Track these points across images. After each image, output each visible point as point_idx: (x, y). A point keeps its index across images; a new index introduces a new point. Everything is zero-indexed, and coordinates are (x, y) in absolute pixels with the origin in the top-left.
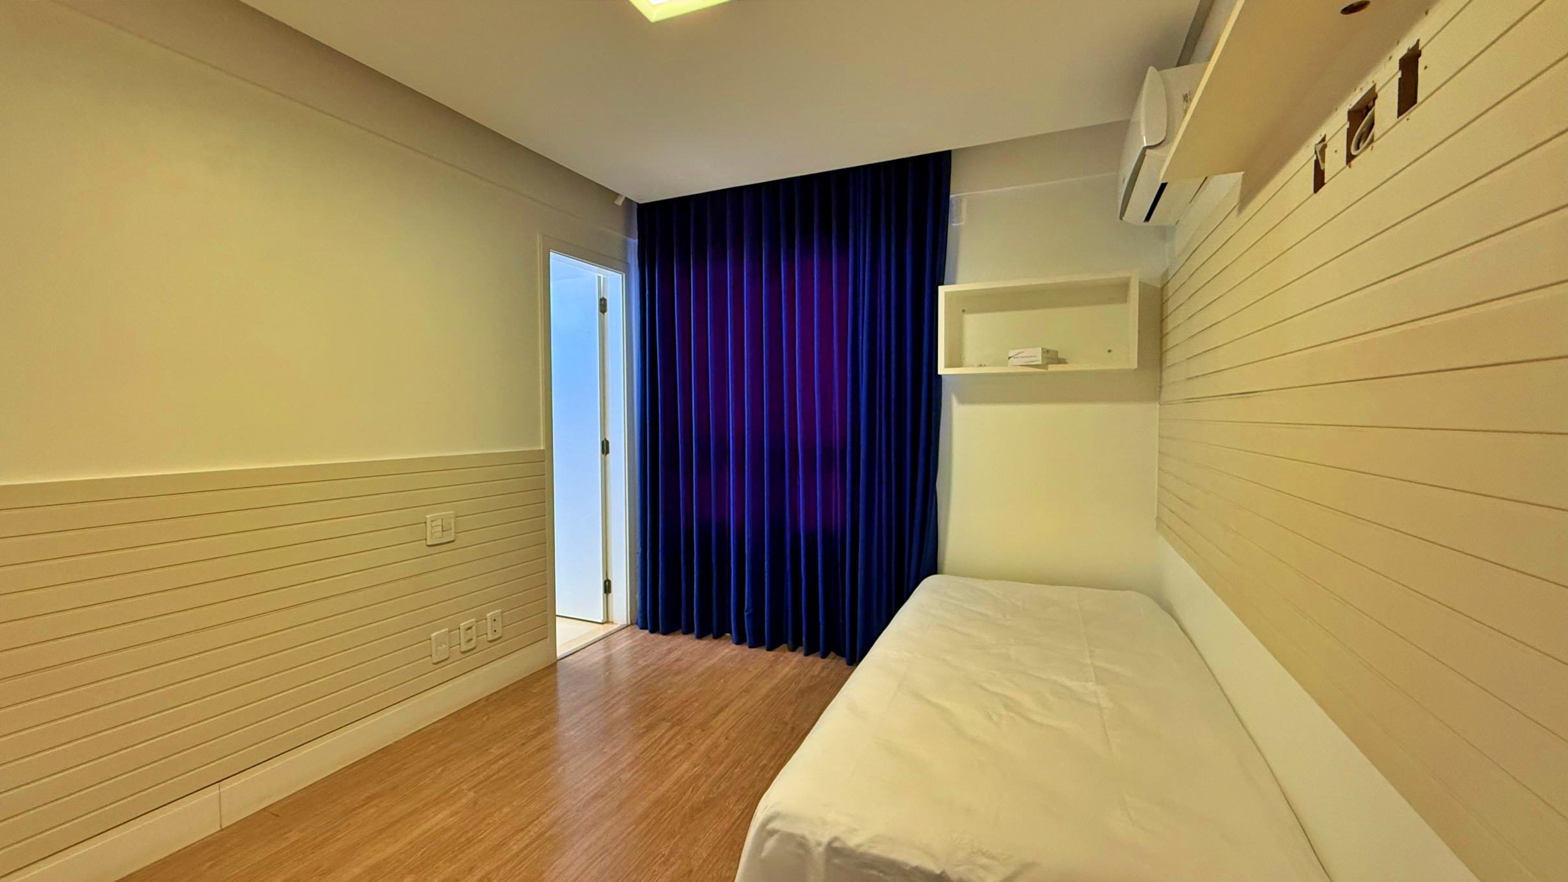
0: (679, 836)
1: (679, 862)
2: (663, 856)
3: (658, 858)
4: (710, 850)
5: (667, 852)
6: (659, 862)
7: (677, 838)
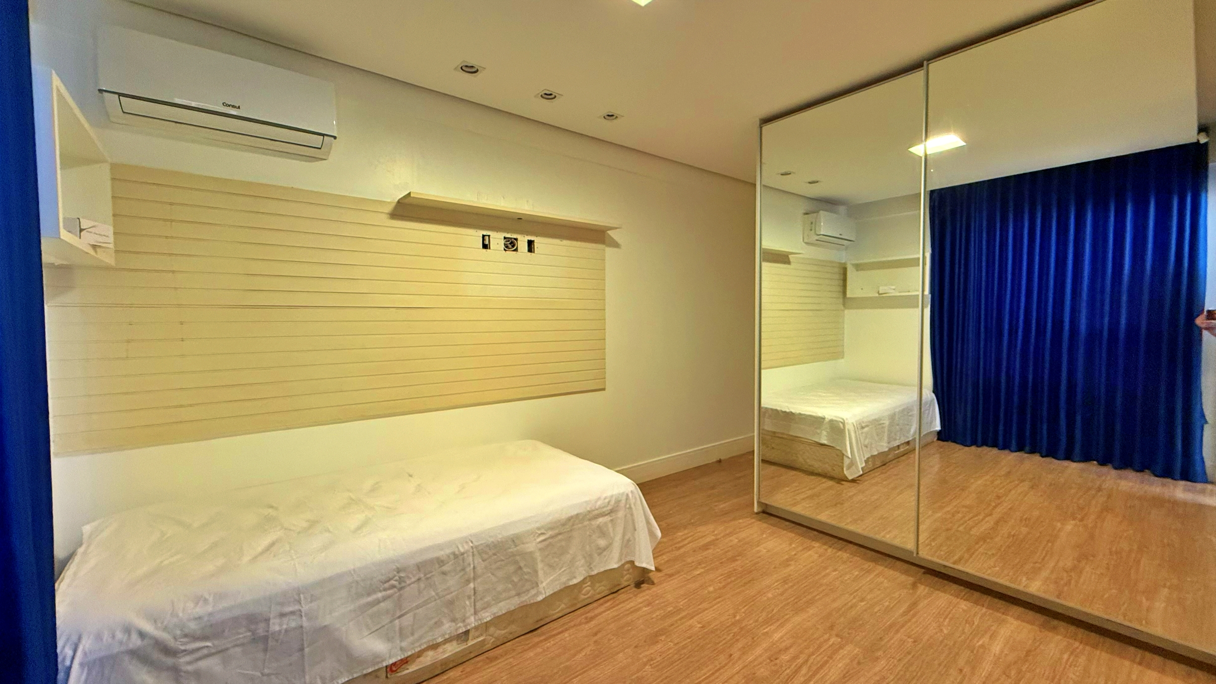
0: (633, 677)
1: (641, 656)
2: (651, 665)
3: (655, 665)
4: (616, 657)
5: (647, 667)
6: (655, 661)
7: (636, 676)
